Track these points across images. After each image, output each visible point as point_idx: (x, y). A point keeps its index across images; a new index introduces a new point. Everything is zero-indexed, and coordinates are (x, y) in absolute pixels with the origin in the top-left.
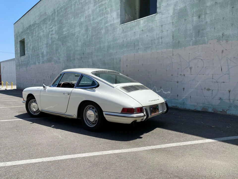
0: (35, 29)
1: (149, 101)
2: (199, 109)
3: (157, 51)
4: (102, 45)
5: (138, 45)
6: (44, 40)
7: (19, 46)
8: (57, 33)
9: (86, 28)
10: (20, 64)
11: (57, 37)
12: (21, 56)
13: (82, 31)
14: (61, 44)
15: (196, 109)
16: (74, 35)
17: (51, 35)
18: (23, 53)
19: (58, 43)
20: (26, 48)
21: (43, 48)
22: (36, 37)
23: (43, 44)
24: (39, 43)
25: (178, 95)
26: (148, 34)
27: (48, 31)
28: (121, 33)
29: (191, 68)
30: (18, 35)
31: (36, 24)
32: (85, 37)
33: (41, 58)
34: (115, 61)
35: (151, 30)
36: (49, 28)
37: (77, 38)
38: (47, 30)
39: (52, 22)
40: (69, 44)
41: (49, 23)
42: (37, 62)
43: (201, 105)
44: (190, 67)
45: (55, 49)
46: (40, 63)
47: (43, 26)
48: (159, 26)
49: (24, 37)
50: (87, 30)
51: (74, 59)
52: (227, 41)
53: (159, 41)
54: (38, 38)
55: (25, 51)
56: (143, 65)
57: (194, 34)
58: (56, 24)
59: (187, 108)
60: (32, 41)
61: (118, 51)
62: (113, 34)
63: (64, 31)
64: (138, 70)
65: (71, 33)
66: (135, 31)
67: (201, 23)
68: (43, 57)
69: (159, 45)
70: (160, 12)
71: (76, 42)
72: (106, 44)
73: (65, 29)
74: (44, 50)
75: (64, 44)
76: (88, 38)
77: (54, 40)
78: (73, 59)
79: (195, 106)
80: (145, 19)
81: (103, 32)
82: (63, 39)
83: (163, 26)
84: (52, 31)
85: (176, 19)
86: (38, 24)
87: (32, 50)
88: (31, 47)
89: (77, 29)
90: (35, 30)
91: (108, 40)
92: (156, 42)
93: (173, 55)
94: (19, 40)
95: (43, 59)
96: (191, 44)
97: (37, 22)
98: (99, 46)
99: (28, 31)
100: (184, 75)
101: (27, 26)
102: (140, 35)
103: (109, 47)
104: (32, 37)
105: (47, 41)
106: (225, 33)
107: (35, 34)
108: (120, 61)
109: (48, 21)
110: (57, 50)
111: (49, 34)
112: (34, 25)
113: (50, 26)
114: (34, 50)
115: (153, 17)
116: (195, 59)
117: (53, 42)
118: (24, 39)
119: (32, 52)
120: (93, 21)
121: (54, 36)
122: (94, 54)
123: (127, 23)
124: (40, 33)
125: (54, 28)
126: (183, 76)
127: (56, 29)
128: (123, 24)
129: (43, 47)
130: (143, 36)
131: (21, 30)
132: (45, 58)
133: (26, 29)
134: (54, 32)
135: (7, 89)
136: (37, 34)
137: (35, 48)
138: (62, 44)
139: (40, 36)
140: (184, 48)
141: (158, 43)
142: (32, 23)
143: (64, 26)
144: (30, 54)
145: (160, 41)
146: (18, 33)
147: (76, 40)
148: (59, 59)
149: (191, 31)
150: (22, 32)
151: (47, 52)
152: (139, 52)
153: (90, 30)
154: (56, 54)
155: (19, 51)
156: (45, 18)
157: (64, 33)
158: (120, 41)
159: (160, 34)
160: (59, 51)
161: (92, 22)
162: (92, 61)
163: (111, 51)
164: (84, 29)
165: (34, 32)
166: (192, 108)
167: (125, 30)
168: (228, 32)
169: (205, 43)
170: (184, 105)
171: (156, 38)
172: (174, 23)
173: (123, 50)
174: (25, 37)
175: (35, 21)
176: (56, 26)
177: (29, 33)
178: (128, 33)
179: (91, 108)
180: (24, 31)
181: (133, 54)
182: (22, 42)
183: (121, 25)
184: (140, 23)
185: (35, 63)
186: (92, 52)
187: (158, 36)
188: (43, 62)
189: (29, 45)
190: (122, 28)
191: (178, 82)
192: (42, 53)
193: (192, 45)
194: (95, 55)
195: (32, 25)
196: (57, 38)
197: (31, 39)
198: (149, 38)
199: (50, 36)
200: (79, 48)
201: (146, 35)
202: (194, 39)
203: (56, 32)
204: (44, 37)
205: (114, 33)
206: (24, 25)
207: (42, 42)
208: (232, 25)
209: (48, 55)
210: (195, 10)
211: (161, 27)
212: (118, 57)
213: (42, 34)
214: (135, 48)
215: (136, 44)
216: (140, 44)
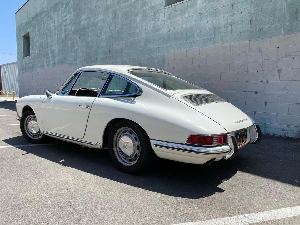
0: (43, 18)
1: (236, 122)
2: (292, 135)
3: (224, 45)
4: (136, 38)
5: (193, 36)
6: (55, 34)
7: (22, 42)
8: (73, 24)
9: (114, 14)
10: (23, 67)
11: (73, 28)
12: (25, 56)
13: (108, 19)
14: (78, 38)
15: (287, 135)
16: (95, 24)
17: (65, 26)
18: (27, 52)
19: (74, 37)
20: (32, 46)
21: (54, 45)
22: (45, 30)
23: (54, 39)
24: (49, 39)
25: (255, 113)
26: (209, 19)
27: (60, 21)
28: (165, 20)
29: (280, 71)
30: (21, 28)
31: (44, 11)
32: (113, 27)
33: (50, 58)
34: (156, 60)
35: (214, 13)
36: (63, 17)
37: (101, 30)
38: (59, 19)
39: (65, 8)
40: (89, 39)
41: (62, 9)
42: (45, 64)
43: (296, 129)
44: (279, 68)
45: (69, 45)
46: (50, 66)
47: (54, 14)
48: (228, 6)
49: (28, 30)
50: (115, 17)
51: (96, 59)
53: (227, 29)
54: (47, 31)
55: (30, 49)
56: (199, 66)
57: (288, 15)
58: (72, 10)
59: (270, 133)
60: (39, 35)
61: (161, 46)
62: (154, 22)
63: (82, 20)
64: (192, 75)
65: (92, 23)
66: (188, 16)
68: (54, 57)
69: (227, 35)
71: (99, 35)
72: (143, 36)
73: (84, 17)
74: (56, 48)
75: (83, 38)
76: (117, 29)
77: (69, 33)
78: (94, 59)
79: (283, 130)
81: (138, 19)
82: (81, 32)
83: (235, 5)
84: (66, 20)
86: (47, 11)
87: (40, 47)
88: (38, 44)
89: (101, 17)
90: (43, 21)
91: (146, 31)
92: (223, 30)
93: (250, 50)
94: (22, 35)
95: (54, 60)
96: (282, 32)
97: (46, 9)
98: (132, 40)
99: (34, 22)
100: (268, 82)
101: (33, 14)
102: (196, 21)
103: (147, 41)
104: (39, 30)
105: (60, 34)
107: (42, 26)
108: (164, 61)
109: (60, 7)
110: (72, 47)
111: (61, 25)
112: (41, 13)
113: (63, 13)
114: (42, 48)
116: (288, 55)
117: (67, 36)
118: (28, 34)
119: (39, 50)
120: (123, 3)
121: (69, 27)
122: (124, 51)
123: (175, 4)
124: (49, 24)
125: (68, 16)
126: (266, 83)
127: (72, 18)
128: (169, 6)
129: (54, 43)
130: (201, 23)
131: (25, 21)
132: (57, 59)
133: (31, 20)
134: (68, 22)
135: (7, 100)
136: (45, 25)
137: (43, 45)
138: (80, 39)
139: (50, 28)
140: (269, 39)
141: (225, 33)
142: (39, 11)
143: (83, 12)
144: (37, 53)
145: (229, 28)
146: (21, 25)
147: (99, 31)
148: (75, 60)
149: (283, 11)
150: (26, 24)
151: (59, 51)
152: (195, 47)
153: (120, 16)
154: (72, 52)
155: (22, 50)
156: (56, 2)
157: (83, 23)
158: (164, 31)
159: (229, 18)
160: (76, 48)
161: (122, 5)
162: (122, 61)
163: (151, 46)
164: (111, 16)
165: (42, 23)
166: (280, 133)
167: (172, 15)
170: (266, 128)
171: (222, 25)
173: (168, 45)
174: (30, 30)
175: (43, 8)
176: (71, 13)
177: (35, 25)
178: (177, 19)
179: (128, 133)
180: (29, 23)
181: (185, 50)
182: (27, 38)
183: (166, 7)
184: (197, 3)
185: (43, 66)
186: (121, 49)
187: (225, 22)
188: (54, 65)
189: (35, 42)
190: (168, 11)
191: (256, 93)
192: (53, 52)
193: (285, 34)
194: (126, 52)
195: (39, 13)
196: (73, 31)
197: (37, 33)
198: (211, 26)
199: (63, 28)
200: (103, 44)
201: (205, 21)
202: (287, 24)
203: (71, 23)
204: (55, 29)
205: (156, 19)
206: (29, 13)
207: (52, 36)
209: (60, 55)
211: (231, 8)
212: (161, 55)
213: (52, 25)
214: (187, 41)
215: (189, 34)
216: (195, 35)
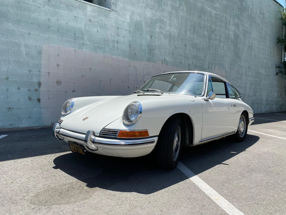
3: (112, 57)
5: (82, 39)
26: (99, 30)
28: (41, 3)
35: (104, 27)
44: (144, 81)
48: (115, 27)
52: (167, 65)
53: (114, 45)
56: (90, 69)
57: (147, 51)
61: (33, 33)
64: (83, 76)
66: (75, 15)
67: (153, 44)
69: (114, 49)
70: (116, 11)
80: (95, 7)
83: (120, 29)
85: (132, 28)
92: (111, 44)
93: (130, 66)
96: (145, 59)
102: (85, 25)
106: (166, 59)
108: (40, 53)
115: (107, 11)
130: (91, 29)
140: (139, 61)
141: (113, 47)
145: (116, 45)
149: (145, 47)
152: (84, 50)
159: (115, 37)
167: (53, 3)
168: (167, 59)
169: (154, 62)
171: (110, 40)
172: (131, 32)
173: (48, 36)
181: (73, 49)
184: (86, 9)
187: (113, 39)
193: (147, 61)
198: (101, 36)
201: (95, 30)
202: (147, 56)
208: (169, 54)
210: (148, 29)
211: (117, 30)
212: (35, 44)
214: (76, 40)
215: (77, 35)
216: (85, 38)
